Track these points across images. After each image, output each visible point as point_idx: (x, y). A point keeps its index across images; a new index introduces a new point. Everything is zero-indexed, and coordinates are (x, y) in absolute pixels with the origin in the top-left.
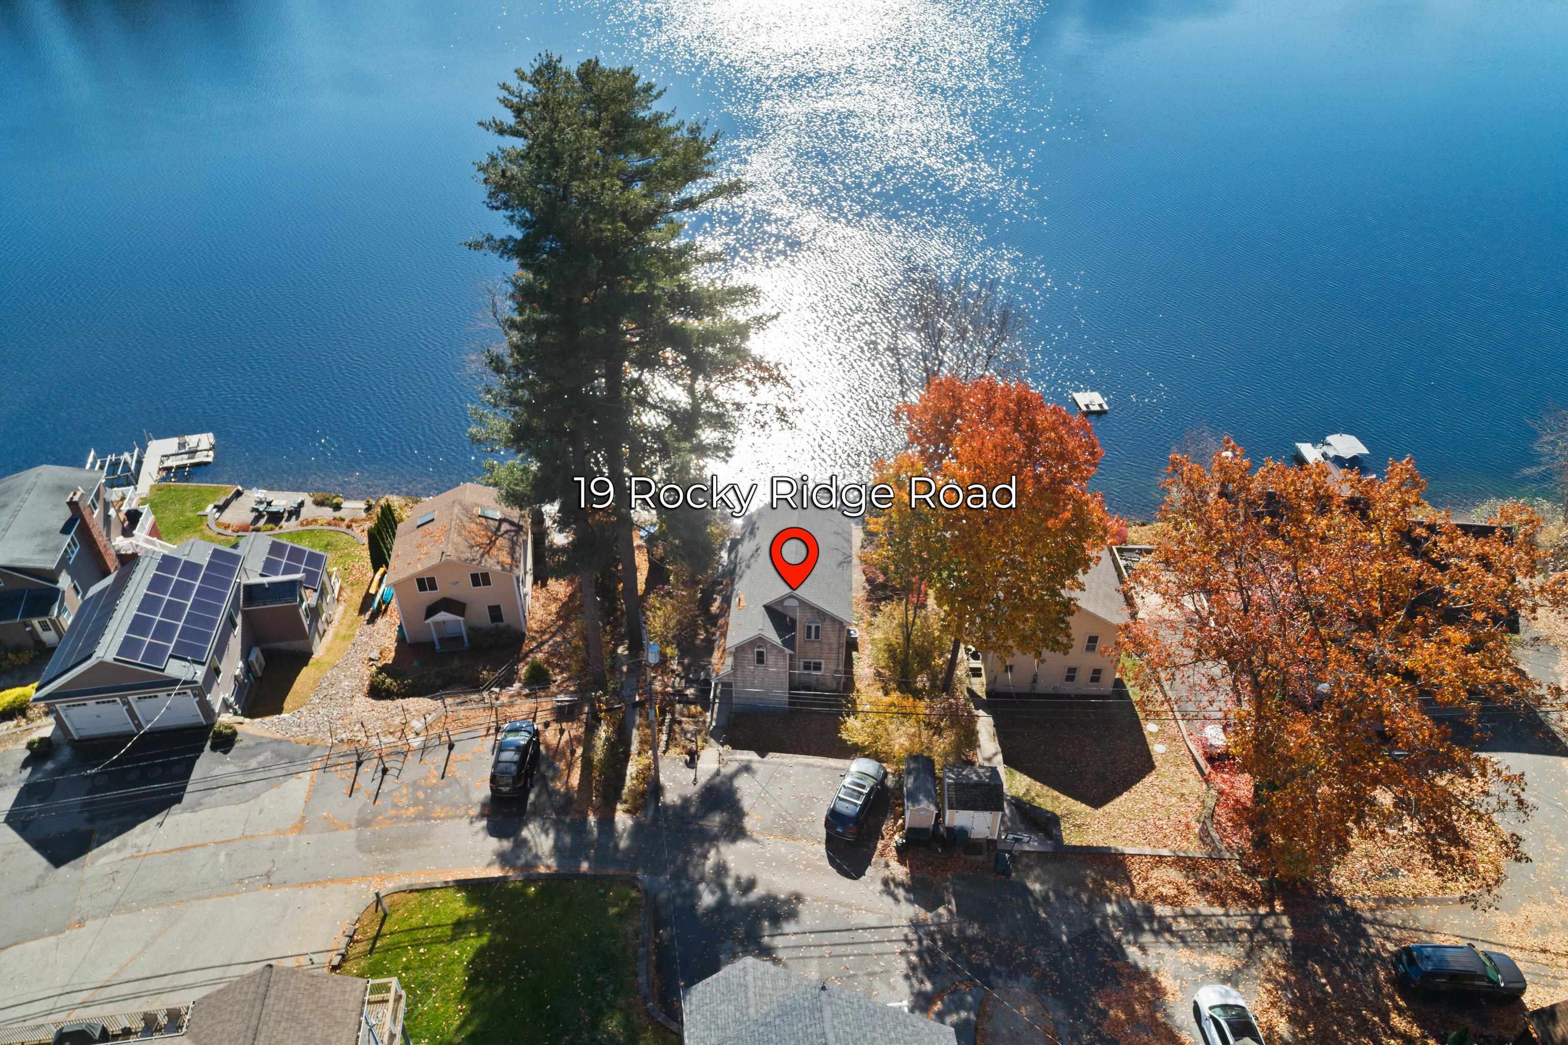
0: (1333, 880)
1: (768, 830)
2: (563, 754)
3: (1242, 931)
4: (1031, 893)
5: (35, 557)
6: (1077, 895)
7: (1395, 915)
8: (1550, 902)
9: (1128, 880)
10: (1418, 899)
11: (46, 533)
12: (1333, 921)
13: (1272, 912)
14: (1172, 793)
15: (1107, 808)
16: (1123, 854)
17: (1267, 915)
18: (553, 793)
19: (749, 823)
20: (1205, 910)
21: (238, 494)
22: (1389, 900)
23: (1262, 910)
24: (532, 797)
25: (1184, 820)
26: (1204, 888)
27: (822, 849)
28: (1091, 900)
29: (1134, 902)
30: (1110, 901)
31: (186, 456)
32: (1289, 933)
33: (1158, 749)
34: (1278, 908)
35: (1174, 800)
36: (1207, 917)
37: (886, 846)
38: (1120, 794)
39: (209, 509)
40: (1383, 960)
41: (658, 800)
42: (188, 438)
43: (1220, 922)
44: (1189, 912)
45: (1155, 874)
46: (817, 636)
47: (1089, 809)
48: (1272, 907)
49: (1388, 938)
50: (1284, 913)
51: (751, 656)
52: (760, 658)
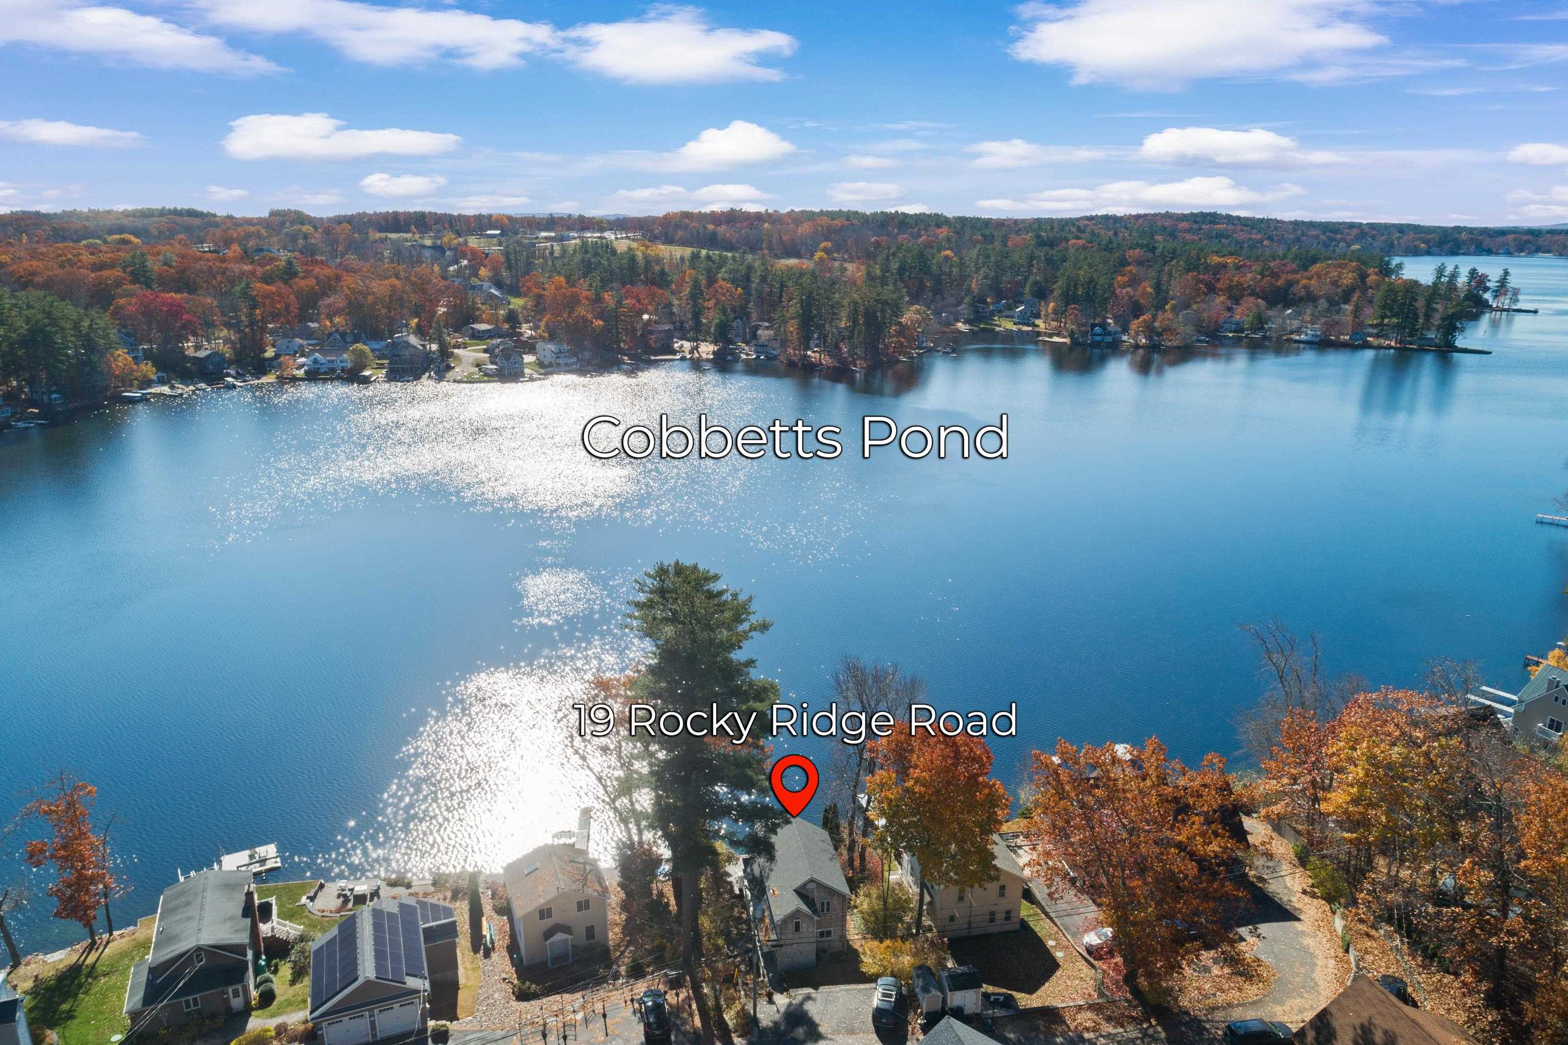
0: (1181, 1004)
1: (837, 1032)
2: (684, 1010)
3: (1137, 1038)
4: (1010, 1039)
5: (234, 936)
6: (1037, 1036)
7: (1219, 1015)
8: (1302, 997)
9: (1064, 1022)
10: (1230, 1005)
11: (232, 918)
12: (1186, 1024)
13: (1151, 1026)
14: (1075, 978)
15: (1039, 993)
16: (1057, 1008)
17: (1148, 1027)
18: (685, 1034)
19: (822, 1029)
20: (1113, 1031)
21: (322, 886)
22: (1213, 1009)
23: (1145, 1026)
24: (673, 1037)
25: (1087, 992)
26: (1109, 1019)
27: (875, 1036)
28: (1046, 1037)
29: (1071, 1034)
30: (1057, 1036)
31: (258, 865)
32: (1163, 1035)
33: (1059, 955)
34: (1154, 1023)
35: (1077, 982)
36: (1115, 1035)
37: (913, 1029)
38: (1043, 984)
39: (304, 900)
40: (1218, 1040)
41: (758, 1026)
42: (257, 850)
43: (1123, 1036)
44: (1104, 1034)
45: (1079, 1016)
46: (828, 910)
47: (1027, 996)
48: (1150, 1023)
49: (1218, 1028)
50: (1157, 1025)
51: (791, 927)
52: (797, 927)
